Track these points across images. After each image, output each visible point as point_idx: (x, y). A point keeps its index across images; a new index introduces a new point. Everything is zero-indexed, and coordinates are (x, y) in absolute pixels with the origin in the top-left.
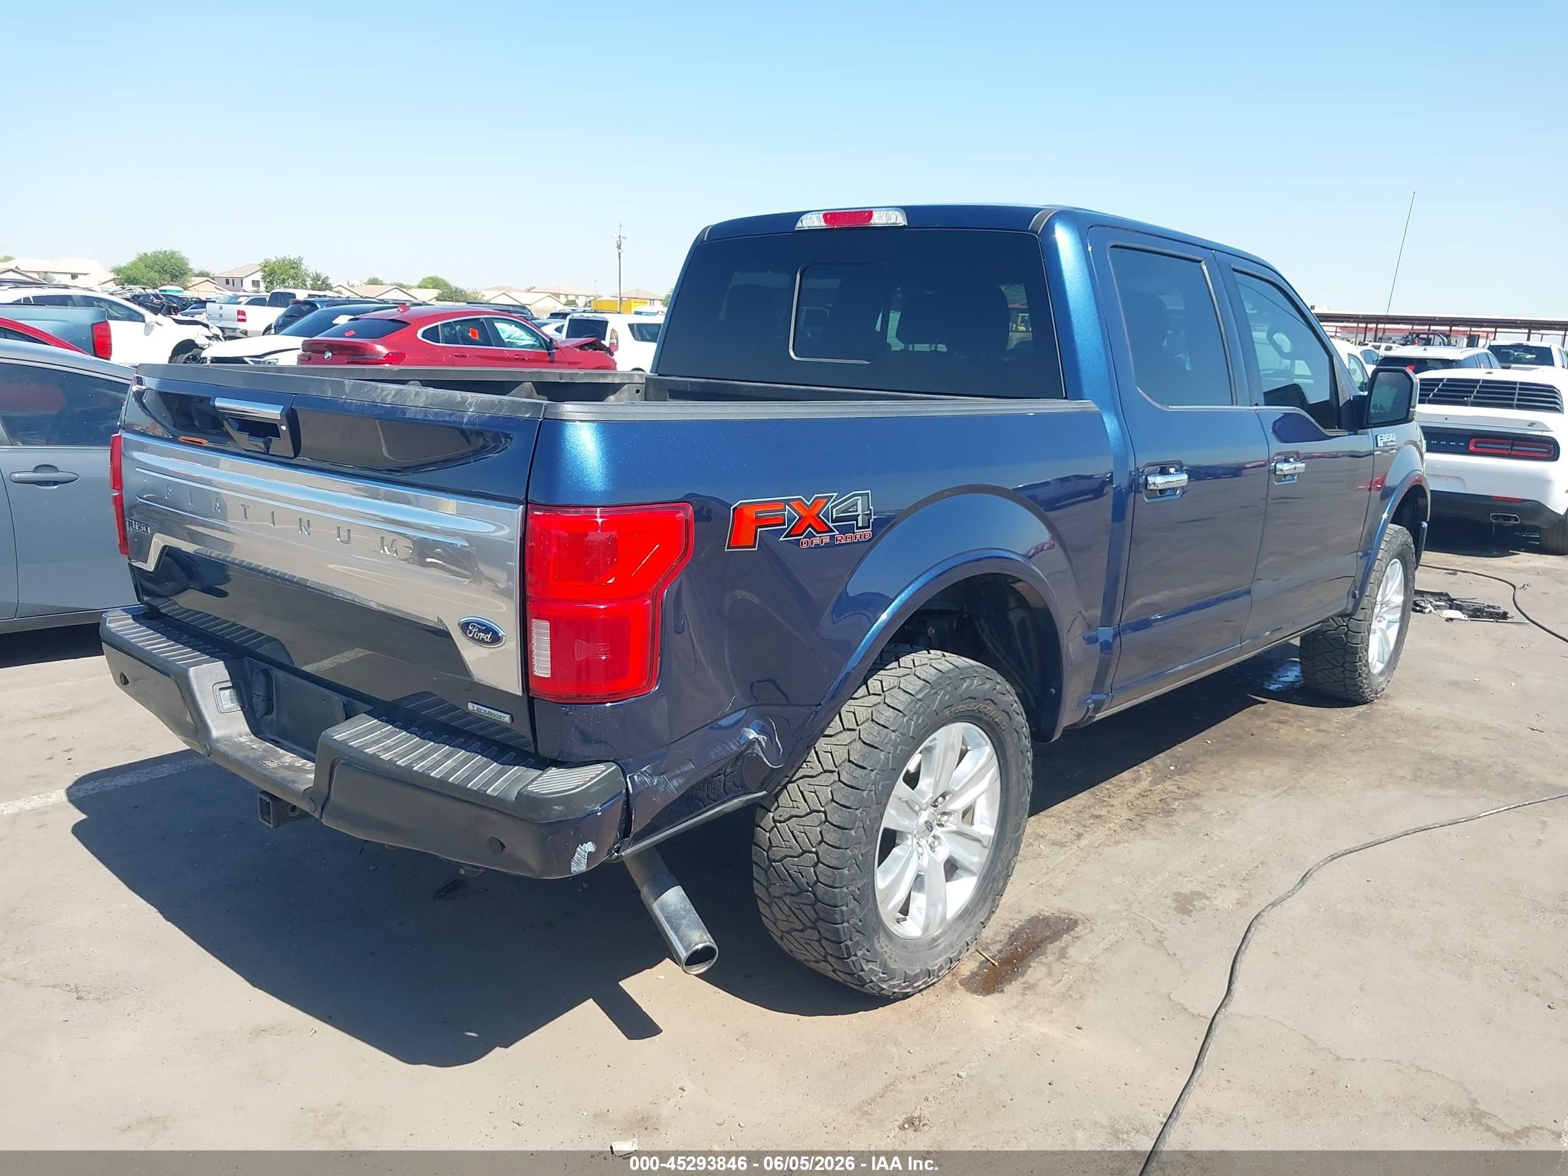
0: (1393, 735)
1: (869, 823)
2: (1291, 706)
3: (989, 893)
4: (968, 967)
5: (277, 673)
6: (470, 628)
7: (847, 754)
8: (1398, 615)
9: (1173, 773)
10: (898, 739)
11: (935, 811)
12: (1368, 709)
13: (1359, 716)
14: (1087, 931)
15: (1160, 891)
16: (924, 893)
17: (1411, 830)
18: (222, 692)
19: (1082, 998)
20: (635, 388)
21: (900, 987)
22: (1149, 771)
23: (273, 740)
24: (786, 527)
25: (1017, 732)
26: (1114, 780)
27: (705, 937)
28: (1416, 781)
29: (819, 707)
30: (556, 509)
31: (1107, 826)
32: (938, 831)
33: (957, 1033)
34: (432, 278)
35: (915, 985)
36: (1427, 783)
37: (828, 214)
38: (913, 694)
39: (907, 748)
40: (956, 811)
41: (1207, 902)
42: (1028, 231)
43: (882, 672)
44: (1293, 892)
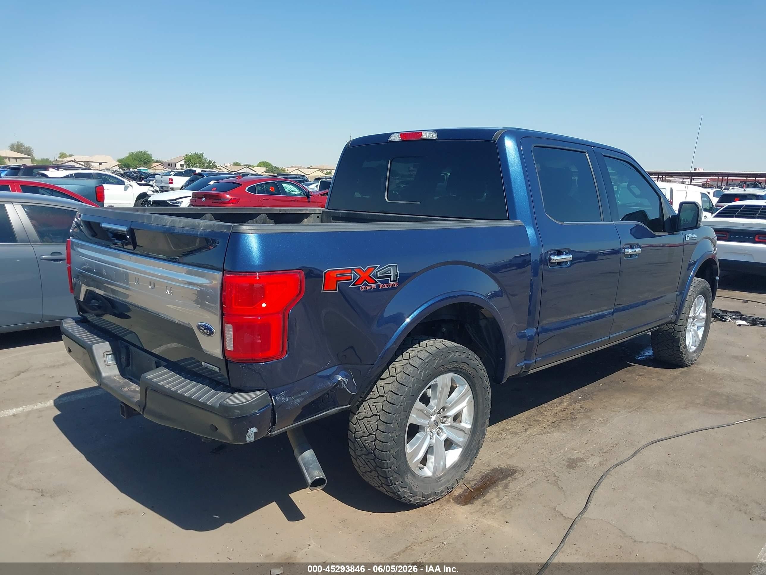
0: (697, 383)
1: (400, 421)
2: (647, 367)
3: (469, 456)
4: (457, 492)
5: (131, 347)
6: (201, 328)
7: (390, 388)
8: (703, 323)
9: (580, 400)
10: (415, 381)
11: (439, 416)
12: (687, 369)
13: (681, 373)
14: (520, 476)
15: (561, 457)
16: (433, 456)
17: (696, 430)
18: (107, 356)
19: (511, 508)
20: (316, 215)
21: (420, 500)
22: (568, 399)
23: (129, 378)
24: (353, 281)
25: (481, 378)
26: (549, 403)
27: (320, 474)
28: (705, 406)
29: (373, 365)
30: (235, 273)
31: (541, 425)
32: (441, 426)
33: (446, 523)
34: (263, 162)
35: (429, 499)
36: (710, 407)
37: (403, 134)
38: (423, 359)
39: (420, 385)
40: (450, 416)
41: (584, 463)
42: (491, 140)
43: (410, 349)
44: (628, 459)
